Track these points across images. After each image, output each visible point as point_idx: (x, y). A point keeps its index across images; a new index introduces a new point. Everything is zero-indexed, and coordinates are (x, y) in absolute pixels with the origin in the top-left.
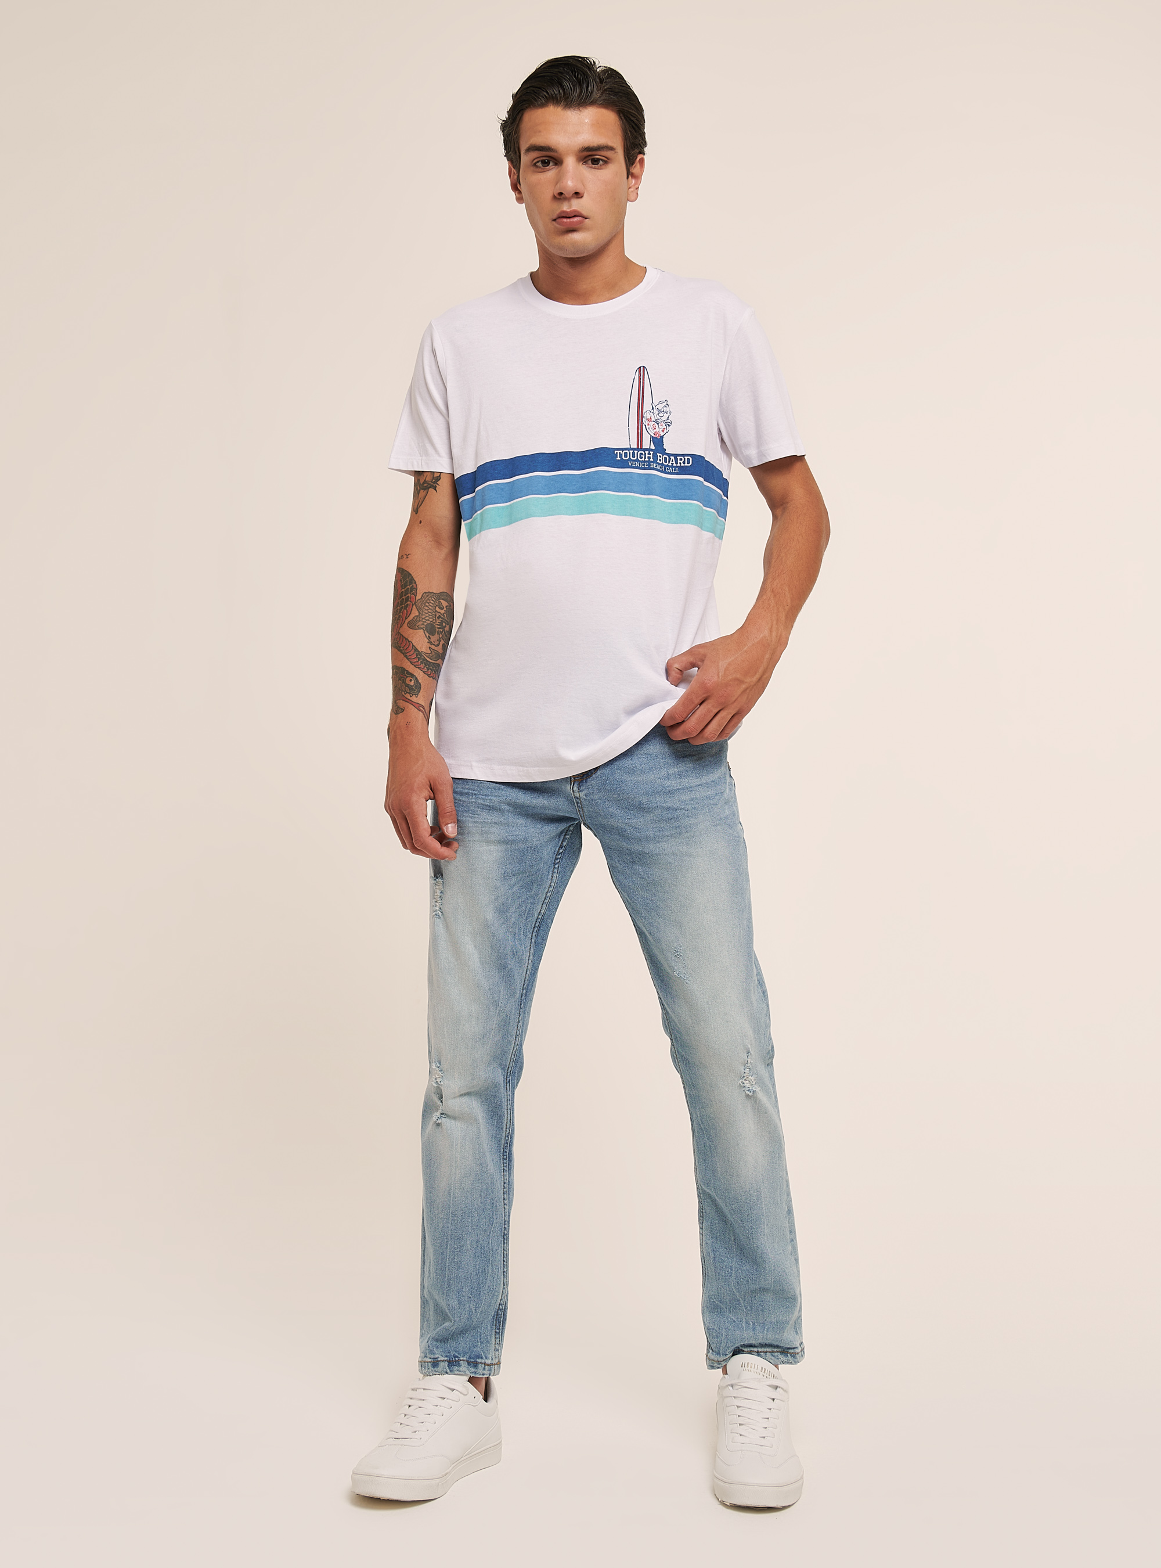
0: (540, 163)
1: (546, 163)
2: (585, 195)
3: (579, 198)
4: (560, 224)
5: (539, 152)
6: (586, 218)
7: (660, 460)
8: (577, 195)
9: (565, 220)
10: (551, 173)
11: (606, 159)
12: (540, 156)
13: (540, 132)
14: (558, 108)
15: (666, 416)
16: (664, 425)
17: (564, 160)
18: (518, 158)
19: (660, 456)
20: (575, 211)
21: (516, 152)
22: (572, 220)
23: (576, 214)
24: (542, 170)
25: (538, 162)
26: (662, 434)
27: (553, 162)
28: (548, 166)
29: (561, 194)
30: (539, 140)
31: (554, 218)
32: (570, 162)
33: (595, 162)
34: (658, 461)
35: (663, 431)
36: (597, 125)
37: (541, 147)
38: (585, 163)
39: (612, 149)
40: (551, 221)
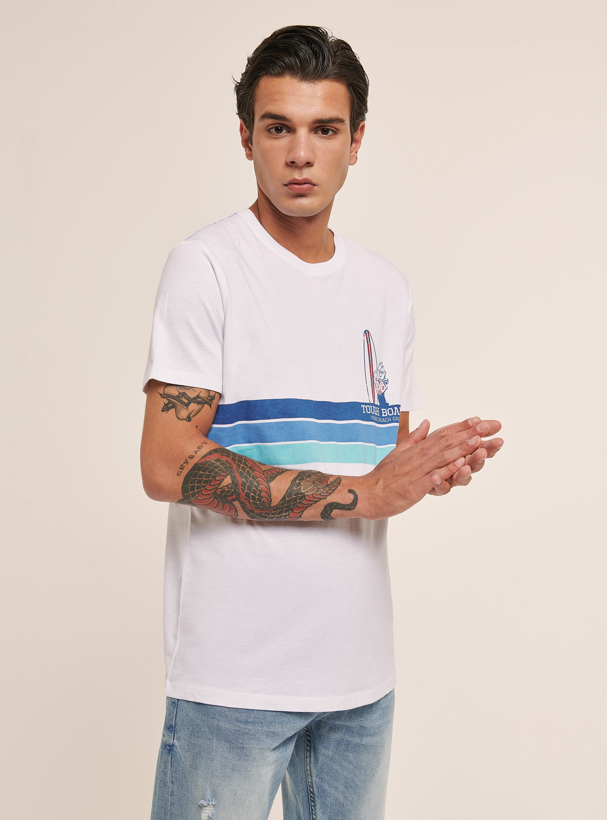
0: (274, 129)
1: (279, 130)
2: (316, 164)
3: (309, 166)
4: (289, 189)
5: (274, 120)
6: (314, 185)
7: (385, 414)
8: (309, 164)
9: (296, 186)
10: (284, 140)
11: (335, 130)
12: (276, 123)
13: (276, 101)
14: (294, 79)
15: (383, 375)
16: (383, 383)
17: (297, 130)
18: (251, 120)
19: (384, 411)
20: (305, 179)
21: (250, 115)
22: (302, 186)
23: (307, 182)
24: (276, 137)
25: (272, 128)
26: (383, 391)
27: (286, 129)
28: (281, 133)
29: (293, 162)
30: (275, 109)
31: (286, 183)
32: (303, 132)
33: (325, 131)
34: (383, 415)
35: (383, 389)
36: (329, 99)
37: (277, 116)
38: (316, 133)
39: (341, 121)
40: (282, 185)
